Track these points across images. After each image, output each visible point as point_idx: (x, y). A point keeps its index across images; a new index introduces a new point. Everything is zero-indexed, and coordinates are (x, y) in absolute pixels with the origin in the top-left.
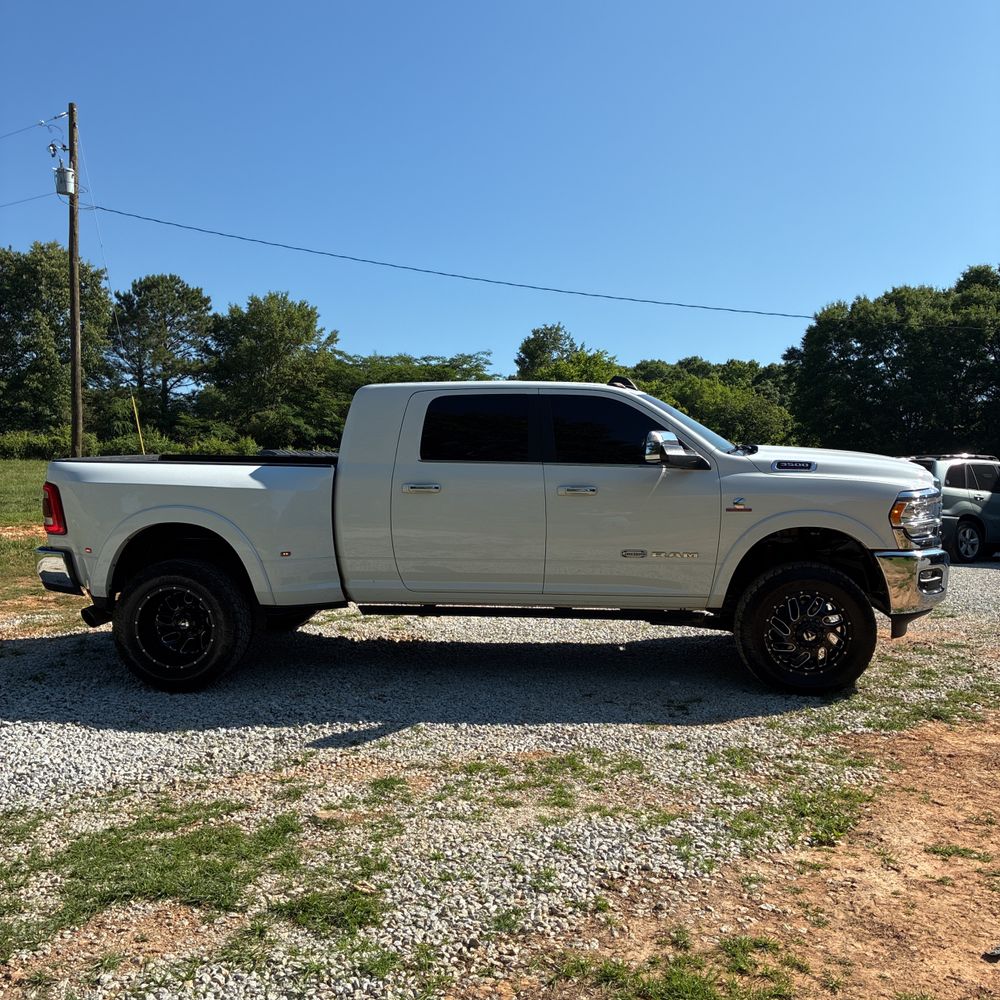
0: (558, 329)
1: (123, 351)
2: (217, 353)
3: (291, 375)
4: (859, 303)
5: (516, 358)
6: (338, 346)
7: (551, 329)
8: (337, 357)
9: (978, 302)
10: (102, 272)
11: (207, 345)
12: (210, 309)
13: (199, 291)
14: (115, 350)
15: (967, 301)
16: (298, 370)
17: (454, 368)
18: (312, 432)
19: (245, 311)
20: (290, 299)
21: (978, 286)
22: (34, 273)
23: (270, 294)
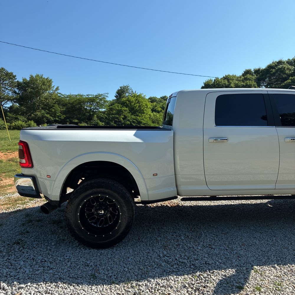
0: (128, 86)
2: (18, 94)
3: (45, 101)
4: (216, 79)
5: (115, 95)
6: (59, 91)
7: (125, 87)
8: (59, 95)
9: (249, 79)
11: (15, 91)
12: (16, 79)
13: (12, 73)
15: (246, 79)
16: (46, 99)
17: (97, 98)
18: (52, 119)
19: (28, 80)
20: (43, 77)
21: (249, 75)
23: (37, 74)
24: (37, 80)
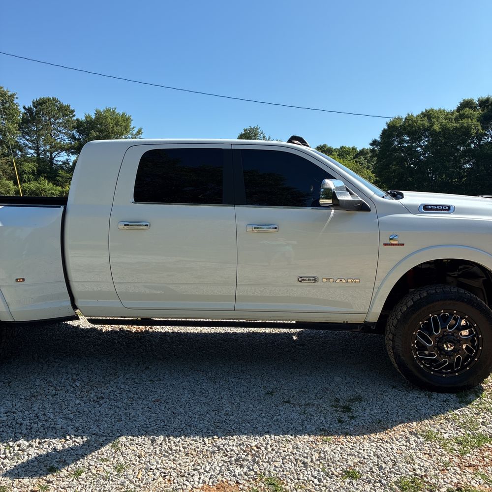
0: (257, 129)
1: (28, 138)
2: (79, 140)
4: (409, 117)
7: (253, 129)
9: (468, 117)
10: (15, 95)
11: (73, 135)
12: (74, 116)
13: (68, 106)
14: (24, 137)
15: (462, 117)
19: (93, 117)
20: (117, 111)
21: (467, 109)
23: (106, 108)
24: (106, 118)
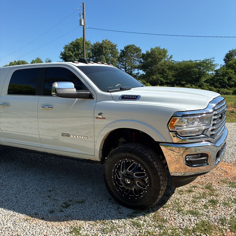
1: (122, 63)
2: (143, 63)
3: (160, 67)
5: (224, 59)
6: (172, 59)
7: (234, 50)
8: (173, 62)
10: (116, 45)
11: (141, 61)
12: (141, 52)
13: (139, 48)
14: (120, 63)
16: (162, 66)
17: (204, 63)
18: (165, 81)
19: (150, 52)
20: (161, 48)
22: (102, 47)
23: (156, 47)
24: (155, 51)
